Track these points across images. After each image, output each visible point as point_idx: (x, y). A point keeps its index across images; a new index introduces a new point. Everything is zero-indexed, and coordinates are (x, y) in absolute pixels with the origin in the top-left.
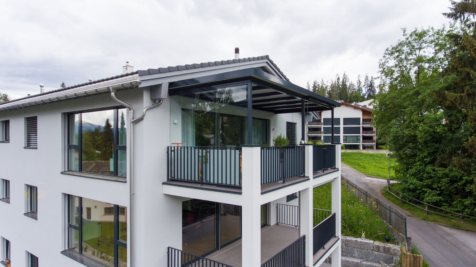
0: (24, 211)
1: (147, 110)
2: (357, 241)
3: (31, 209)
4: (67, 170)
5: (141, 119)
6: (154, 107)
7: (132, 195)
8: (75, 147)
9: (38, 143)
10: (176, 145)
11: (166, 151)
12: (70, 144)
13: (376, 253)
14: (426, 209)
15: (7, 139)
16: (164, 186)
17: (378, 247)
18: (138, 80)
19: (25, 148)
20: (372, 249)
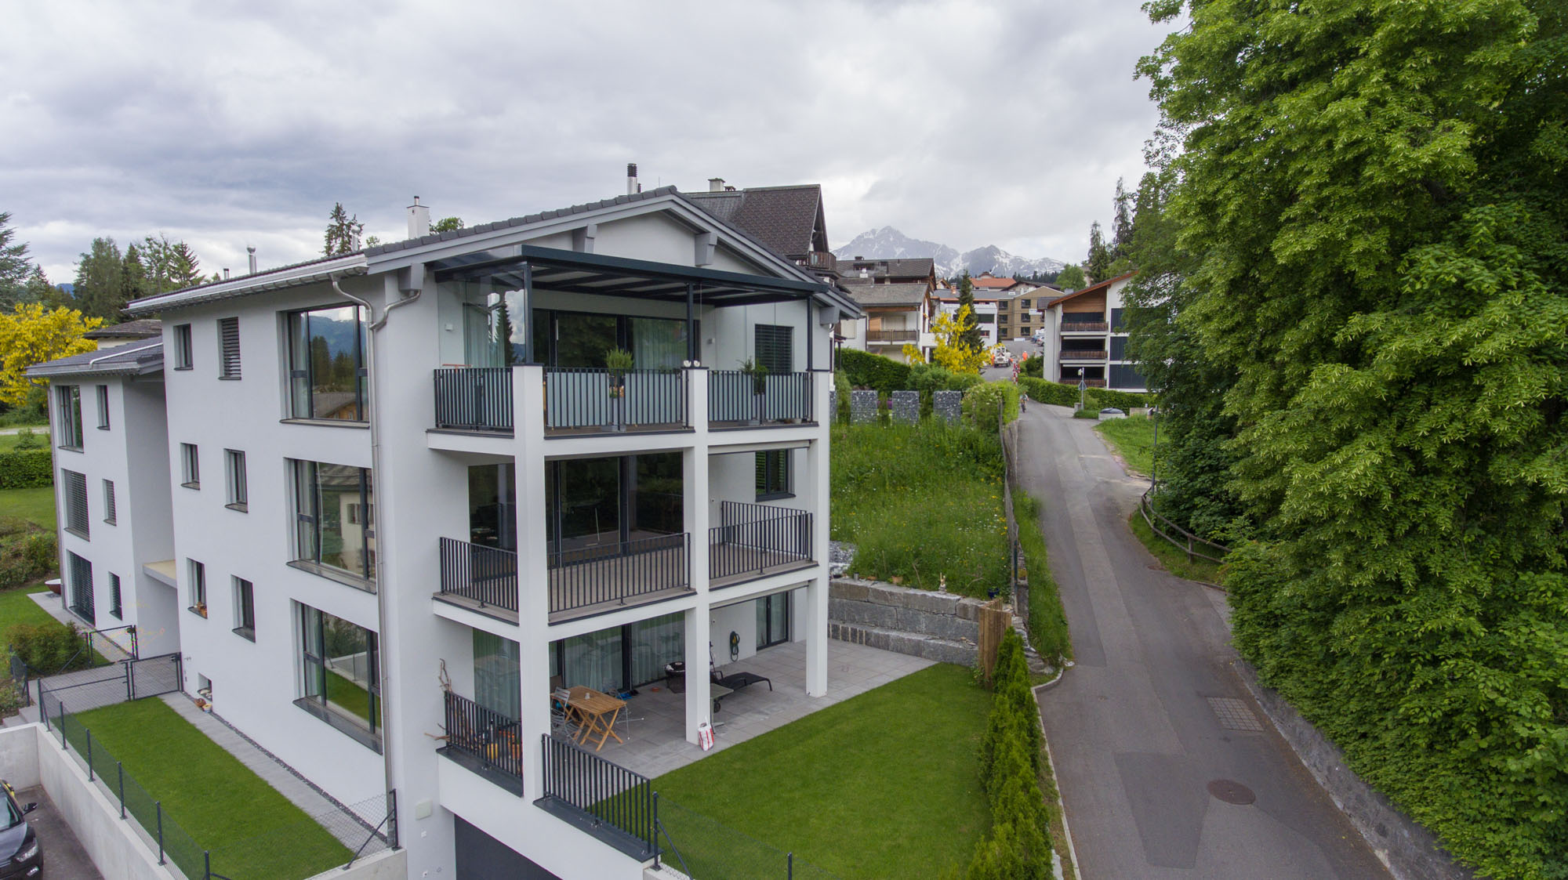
0: (225, 501)
1: (391, 309)
2: (925, 595)
3: (238, 498)
4: (290, 416)
5: (383, 324)
6: (405, 304)
7: (376, 447)
8: (303, 374)
9: (241, 368)
10: (453, 368)
11: (433, 377)
12: (295, 369)
13: (961, 621)
14: (1189, 551)
15: (189, 363)
16: (430, 435)
17: (965, 607)
18: (365, 265)
19: (221, 379)
20: (954, 612)
